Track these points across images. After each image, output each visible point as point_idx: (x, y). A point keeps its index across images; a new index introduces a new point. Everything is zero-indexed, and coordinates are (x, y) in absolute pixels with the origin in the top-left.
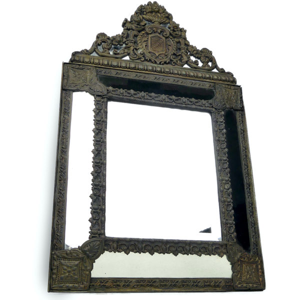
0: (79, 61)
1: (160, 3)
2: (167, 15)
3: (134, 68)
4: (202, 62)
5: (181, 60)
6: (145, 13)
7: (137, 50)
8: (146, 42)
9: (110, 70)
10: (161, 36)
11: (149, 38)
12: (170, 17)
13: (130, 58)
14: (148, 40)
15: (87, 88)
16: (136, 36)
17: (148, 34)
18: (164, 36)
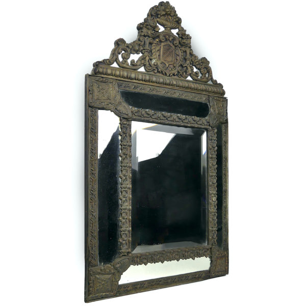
0: (102, 73)
1: (172, 4)
2: (177, 19)
3: (149, 81)
4: (202, 74)
5: (186, 72)
6: (159, 16)
7: (151, 60)
8: (158, 52)
9: (128, 83)
10: (172, 45)
11: (162, 47)
12: (179, 22)
13: (145, 70)
14: (160, 49)
15: (112, 107)
16: (151, 44)
17: (161, 41)
18: (174, 45)
